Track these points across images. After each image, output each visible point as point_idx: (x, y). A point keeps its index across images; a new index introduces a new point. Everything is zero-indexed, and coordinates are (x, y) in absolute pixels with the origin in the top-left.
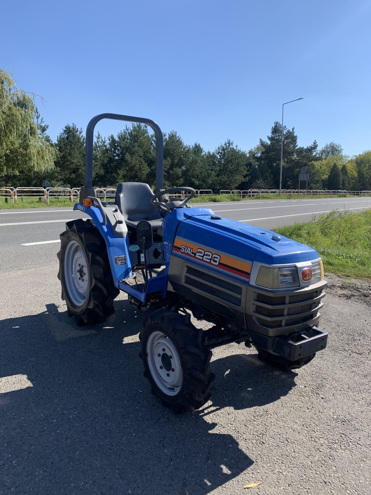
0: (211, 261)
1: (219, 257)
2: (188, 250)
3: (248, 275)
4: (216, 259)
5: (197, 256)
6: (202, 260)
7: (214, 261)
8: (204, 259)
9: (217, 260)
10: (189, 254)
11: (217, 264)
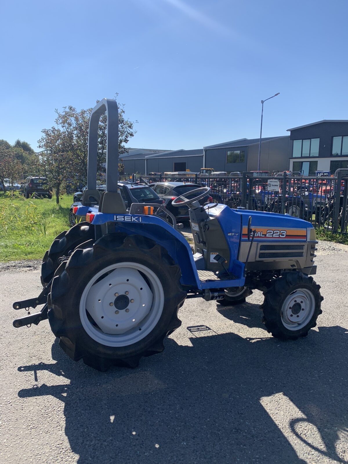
0: (279, 236)
1: (285, 232)
2: (258, 234)
3: (306, 236)
4: (283, 234)
5: (267, 236)
6: (272, 237)
7: (282, 235)
8: (274, 236)
9: (285, 234)
10: (260, 236)
11: (284, 236)
